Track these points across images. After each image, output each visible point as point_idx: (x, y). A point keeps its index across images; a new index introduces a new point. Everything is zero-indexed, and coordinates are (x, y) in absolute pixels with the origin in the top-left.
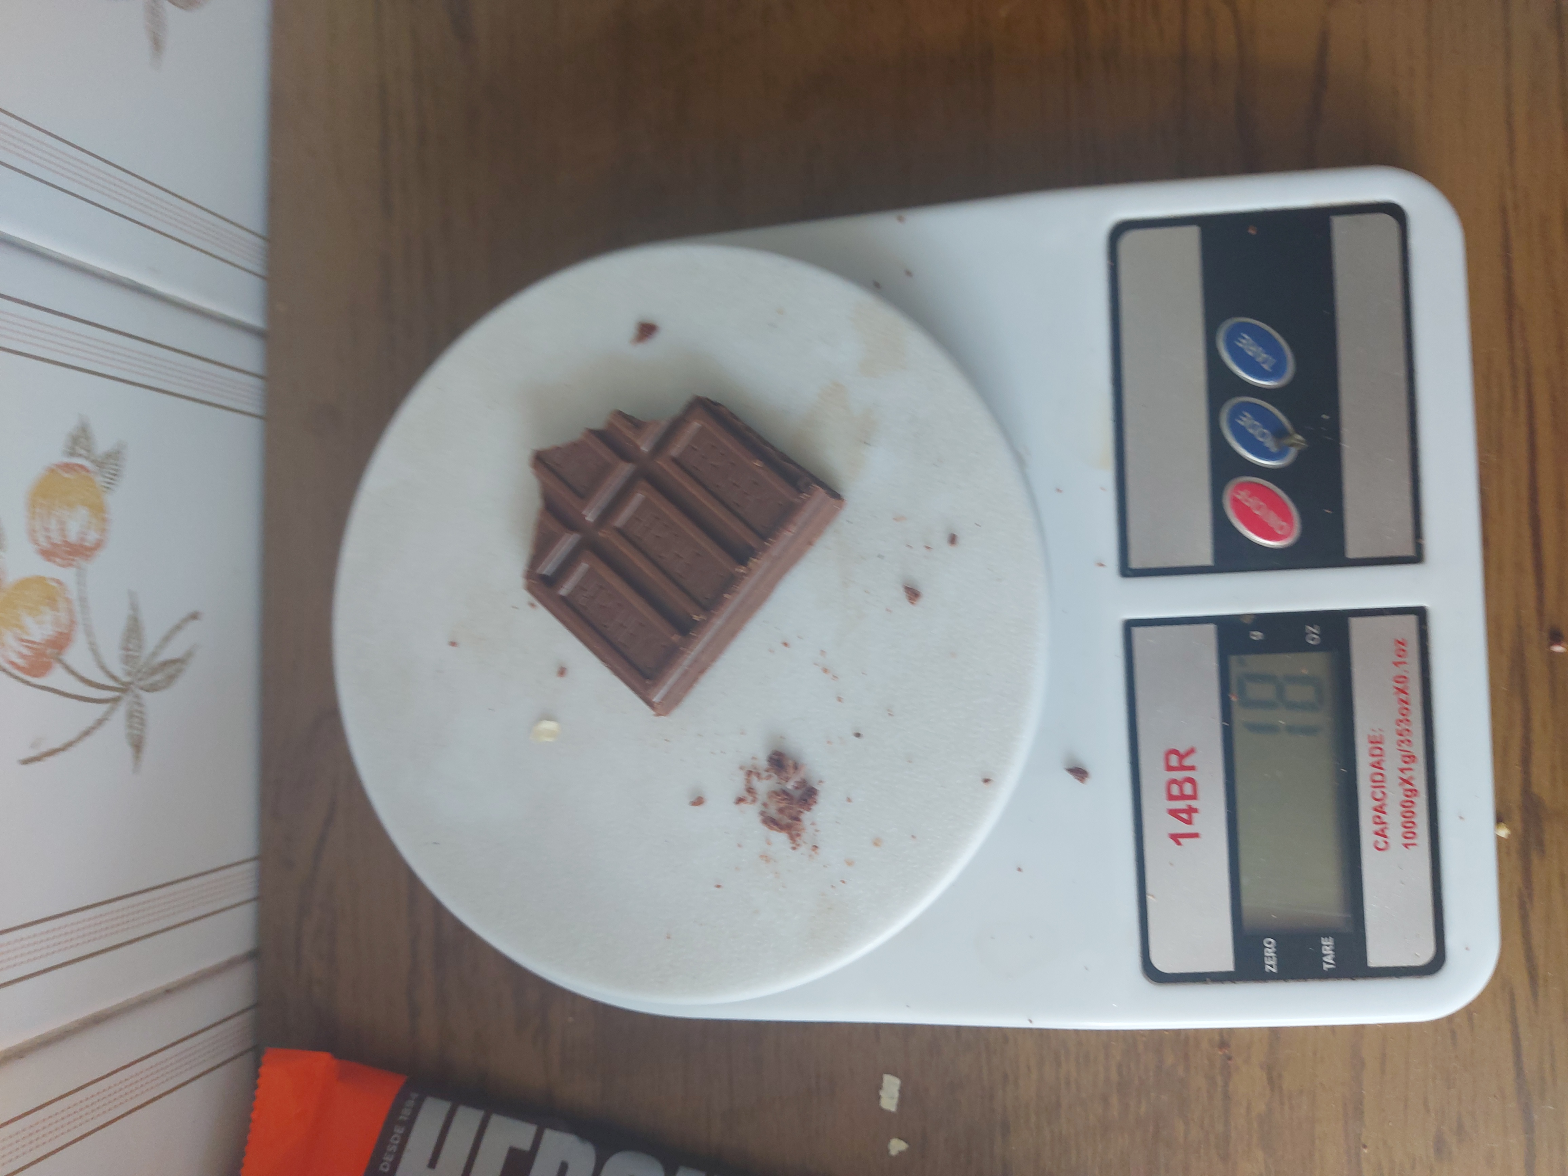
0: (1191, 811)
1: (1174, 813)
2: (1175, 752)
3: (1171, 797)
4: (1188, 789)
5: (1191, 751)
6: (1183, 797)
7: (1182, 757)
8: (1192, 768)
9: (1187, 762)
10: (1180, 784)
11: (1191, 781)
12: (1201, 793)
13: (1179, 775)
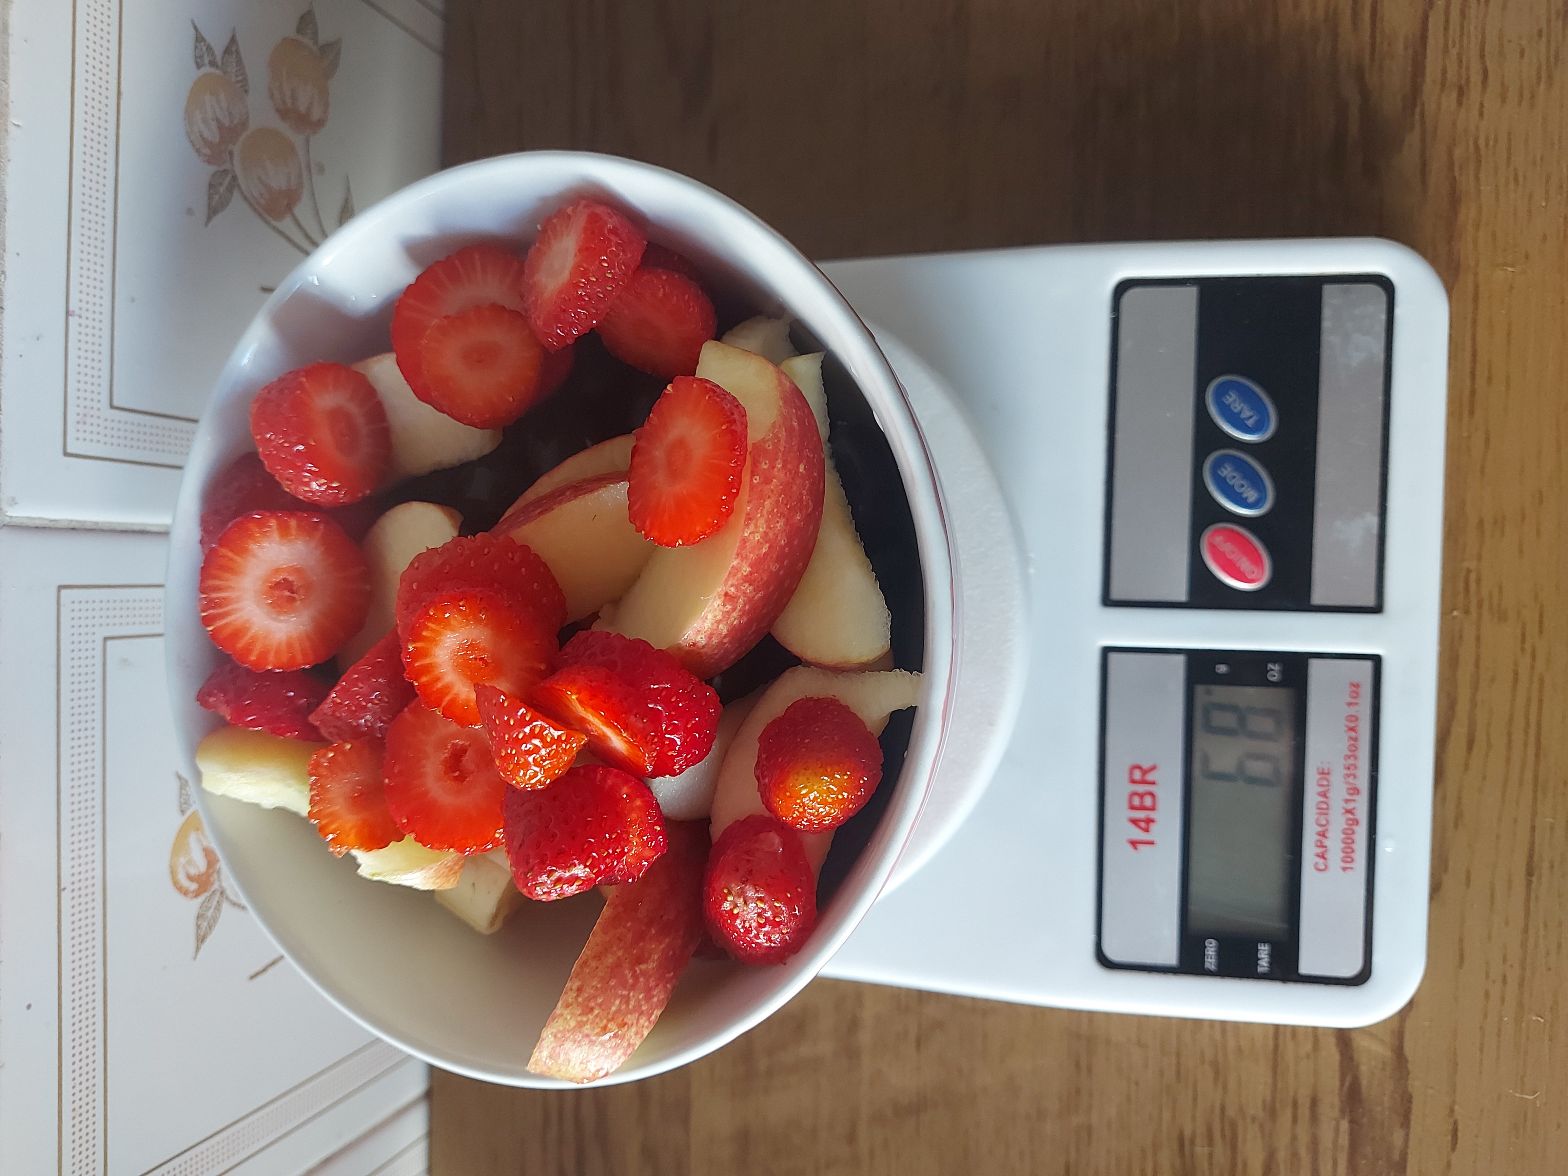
0: (1149, 821)
1: (1135, 822)
2: (1139, 767)
3: (1133, 808)
4: (1148, 801)
5: (1153, 768)
6: (1143, 808)
7: (1145, 772)
8: (1153, 783)
9: (1150, 777)
10: (1142, 796)
11: (1152, 795)
12: (1160, 805)
13: (1141, 788)
